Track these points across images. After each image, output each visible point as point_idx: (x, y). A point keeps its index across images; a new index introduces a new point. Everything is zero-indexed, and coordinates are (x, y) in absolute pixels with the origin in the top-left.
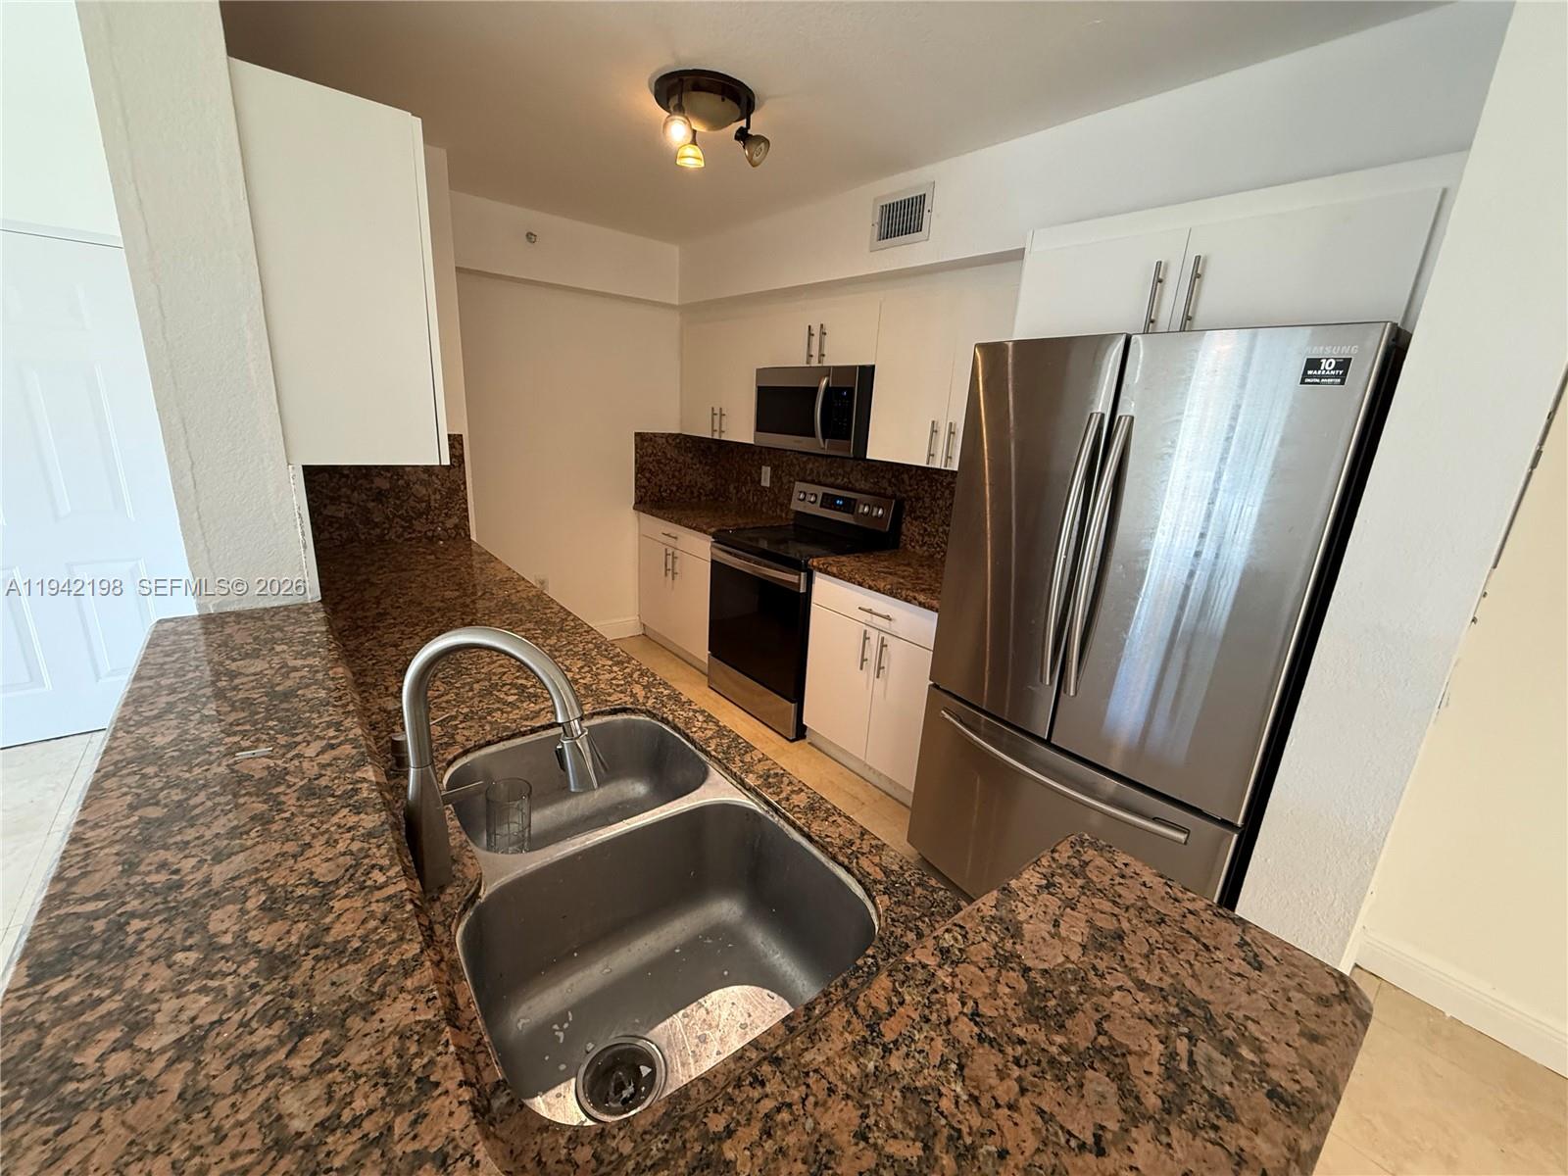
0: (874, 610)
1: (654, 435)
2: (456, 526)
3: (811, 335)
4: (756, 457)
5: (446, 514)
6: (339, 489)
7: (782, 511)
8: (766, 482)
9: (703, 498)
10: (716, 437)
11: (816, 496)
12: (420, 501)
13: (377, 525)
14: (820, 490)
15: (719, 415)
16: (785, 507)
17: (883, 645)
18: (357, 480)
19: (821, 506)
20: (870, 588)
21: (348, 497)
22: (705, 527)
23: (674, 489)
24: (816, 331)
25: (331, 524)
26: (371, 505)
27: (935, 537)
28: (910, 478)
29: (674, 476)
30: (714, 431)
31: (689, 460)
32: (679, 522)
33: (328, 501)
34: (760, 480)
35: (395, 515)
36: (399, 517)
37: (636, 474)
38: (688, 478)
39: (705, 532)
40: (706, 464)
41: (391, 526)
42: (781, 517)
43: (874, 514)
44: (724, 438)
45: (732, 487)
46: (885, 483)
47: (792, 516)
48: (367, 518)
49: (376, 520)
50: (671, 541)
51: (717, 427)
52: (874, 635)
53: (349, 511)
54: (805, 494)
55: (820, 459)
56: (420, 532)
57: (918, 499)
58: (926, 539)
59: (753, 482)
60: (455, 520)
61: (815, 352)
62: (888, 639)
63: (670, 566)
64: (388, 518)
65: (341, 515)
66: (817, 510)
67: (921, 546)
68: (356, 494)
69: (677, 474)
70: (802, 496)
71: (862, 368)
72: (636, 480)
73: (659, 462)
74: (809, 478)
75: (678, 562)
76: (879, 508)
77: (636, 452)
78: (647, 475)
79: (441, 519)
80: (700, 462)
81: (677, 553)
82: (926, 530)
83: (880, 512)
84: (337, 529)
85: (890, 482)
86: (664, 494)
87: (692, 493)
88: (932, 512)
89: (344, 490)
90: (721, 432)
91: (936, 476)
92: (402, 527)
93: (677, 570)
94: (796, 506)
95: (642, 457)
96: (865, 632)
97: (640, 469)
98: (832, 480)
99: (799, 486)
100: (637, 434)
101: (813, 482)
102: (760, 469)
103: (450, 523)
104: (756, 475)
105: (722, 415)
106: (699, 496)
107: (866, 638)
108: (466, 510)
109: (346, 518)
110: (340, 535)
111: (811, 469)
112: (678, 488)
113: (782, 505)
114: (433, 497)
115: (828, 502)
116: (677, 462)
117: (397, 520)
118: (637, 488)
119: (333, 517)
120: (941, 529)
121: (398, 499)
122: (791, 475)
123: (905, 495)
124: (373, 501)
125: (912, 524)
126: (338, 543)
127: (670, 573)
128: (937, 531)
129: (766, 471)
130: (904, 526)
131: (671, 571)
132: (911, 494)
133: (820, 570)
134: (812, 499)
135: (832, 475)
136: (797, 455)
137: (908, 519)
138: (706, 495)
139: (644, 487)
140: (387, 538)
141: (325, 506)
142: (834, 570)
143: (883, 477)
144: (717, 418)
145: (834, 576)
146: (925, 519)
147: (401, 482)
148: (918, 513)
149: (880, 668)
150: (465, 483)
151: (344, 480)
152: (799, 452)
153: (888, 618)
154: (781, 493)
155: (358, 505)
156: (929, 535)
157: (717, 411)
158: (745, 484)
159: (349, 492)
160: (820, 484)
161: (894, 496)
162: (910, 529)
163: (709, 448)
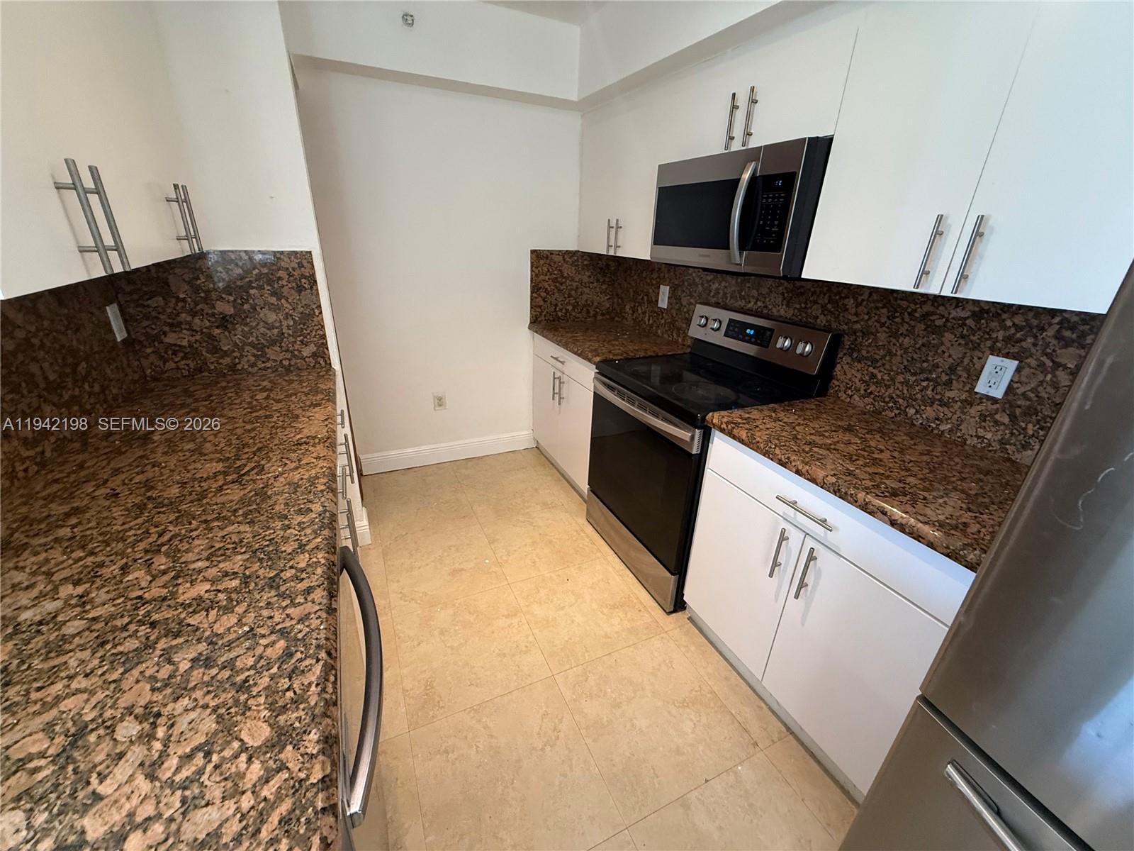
0: (800, 504)
1: (551, 252)
2: (314, 355)
3: (734, 107)
4: (655, 275)
5: (302, 342)
6: (178, 315)
7: (678, 336)
8: (663, 303)
9: (599, 318)
10: (611, 253)
11: (720, 322)
12: (271, 327)
13: (226, 354)
14: (726, 316)
15: (614, 228)
16: (683, 332)
17: (811, 557)
18: (196, 305)
19: (725, 335)
20: (798, 472)
21: (189, 323)
22: (590, 355)
23: (570, 308)
24: (742, 101)
25: (175, 353)
26: (216, 332)
27: (888, 387)
28: (858, 305)
29: (570, 296)
30: (609, 246)
31: (586, 279)
32: (566, 346)
33: (166, 329)
34: (657, 301)
35: (245, 344)
36: (249, 344)
37: (532, 292)
38: (585, 297)
39: (589, 360)
40: (604, 282)
41: (242, 356)
42: (677, 342)
43: (799, 351)
44: (619, 254)
45: (628, 307)
46: (816, 310)
47: (689, 342)
48: (215, 347)
49: (225, 348)
50: (559, 365)
51: (612, 243)
52: (795, 537)
53: (193, 339)
54: (707, 319)
55: (729, 278)
56: (275, 361)
57: (865, 333)
58: (873, 388)
59: (650, 302)
60: (312, 348)
61: (738, 132)
62: (821, 552)
63: (557, 390)
64: (236, 345)
65: (185, 343)
66: (720, 339)
67: (863, 397)
68: (197, 320)
69: (573, 292)
70: (703, 321)
71: (814, 141)
72: (532, 300)
73: (555, 280)
74: (713, 300)
75: (565, 387)
76: (806, 343)
77: (532, 271)
78: (543, 294)
79: (296, 347)
80: (598, 281)
81: (565, 378)
82: (873, 376)
83: (808, 348)
84: (183, 359)
85: (824, 307)
86: (560, 314)
87: (588, 312)
88: (890, 352)
89: (183, 315)
90: (617, 247)
91: (904, 304)
92: (254, 355)
93: (564, 394)
94: (695, 332)
95: (537, 275)
96: (783, 531)
97: (535, 288)
98: (742, 303)
99: (701, 310)
100: (533, 252)
101: (717, 305)
102: (659, 288)
103: (306, 352)
104: (652, 295)
105: (618, 228)
106: (595, 316)
107: (783, 538)
108: (324, 337)
109: (190, 346)
110: (188, 365)
111: (717, 289)
112: (574, 307)
113: (679, 329)
114: (285, 323)
115: (735, 330)
116: (573, 280)
117: (247, 348)
118: (533, 306)
119: (175, 345)
120: (900, 378)
121: (246, 324)
122: (691, 296)
123: (845, 327)
124: (217, 327)
125: (851, 366)
126: (185, 373)
127: (557, 397)
128: (893, 380)
129: (665, 290)
130: (838, 367)
131: (558, 395)
132: (858, 326)
133: (722, 431)
134: (716, 325)
135: (743, 298)
136: (702, 274)
137: (847, 359)
138: (603, 315)
139: (540, 307)
140: (239, 367)
141: (165, 334)
142: (744, 435)
143: (816, 302)
144: (613, 232)
145: (742, 442)
146: (874, 361)
147: (246, 307)
148: (864, 353)
149: (802, 584)
150: (319, 307)
151: (180, 304)
152: (704, 269)
153: (823, 523)
154: (680, 317)
155: (202, 333)
156: (878, 384)
157: (613, 224)
158: (640, 304)
159: (189, 318)
160: (725, 307)
161: (828, 329)
162: (847, 372)
163: (607, 265)
